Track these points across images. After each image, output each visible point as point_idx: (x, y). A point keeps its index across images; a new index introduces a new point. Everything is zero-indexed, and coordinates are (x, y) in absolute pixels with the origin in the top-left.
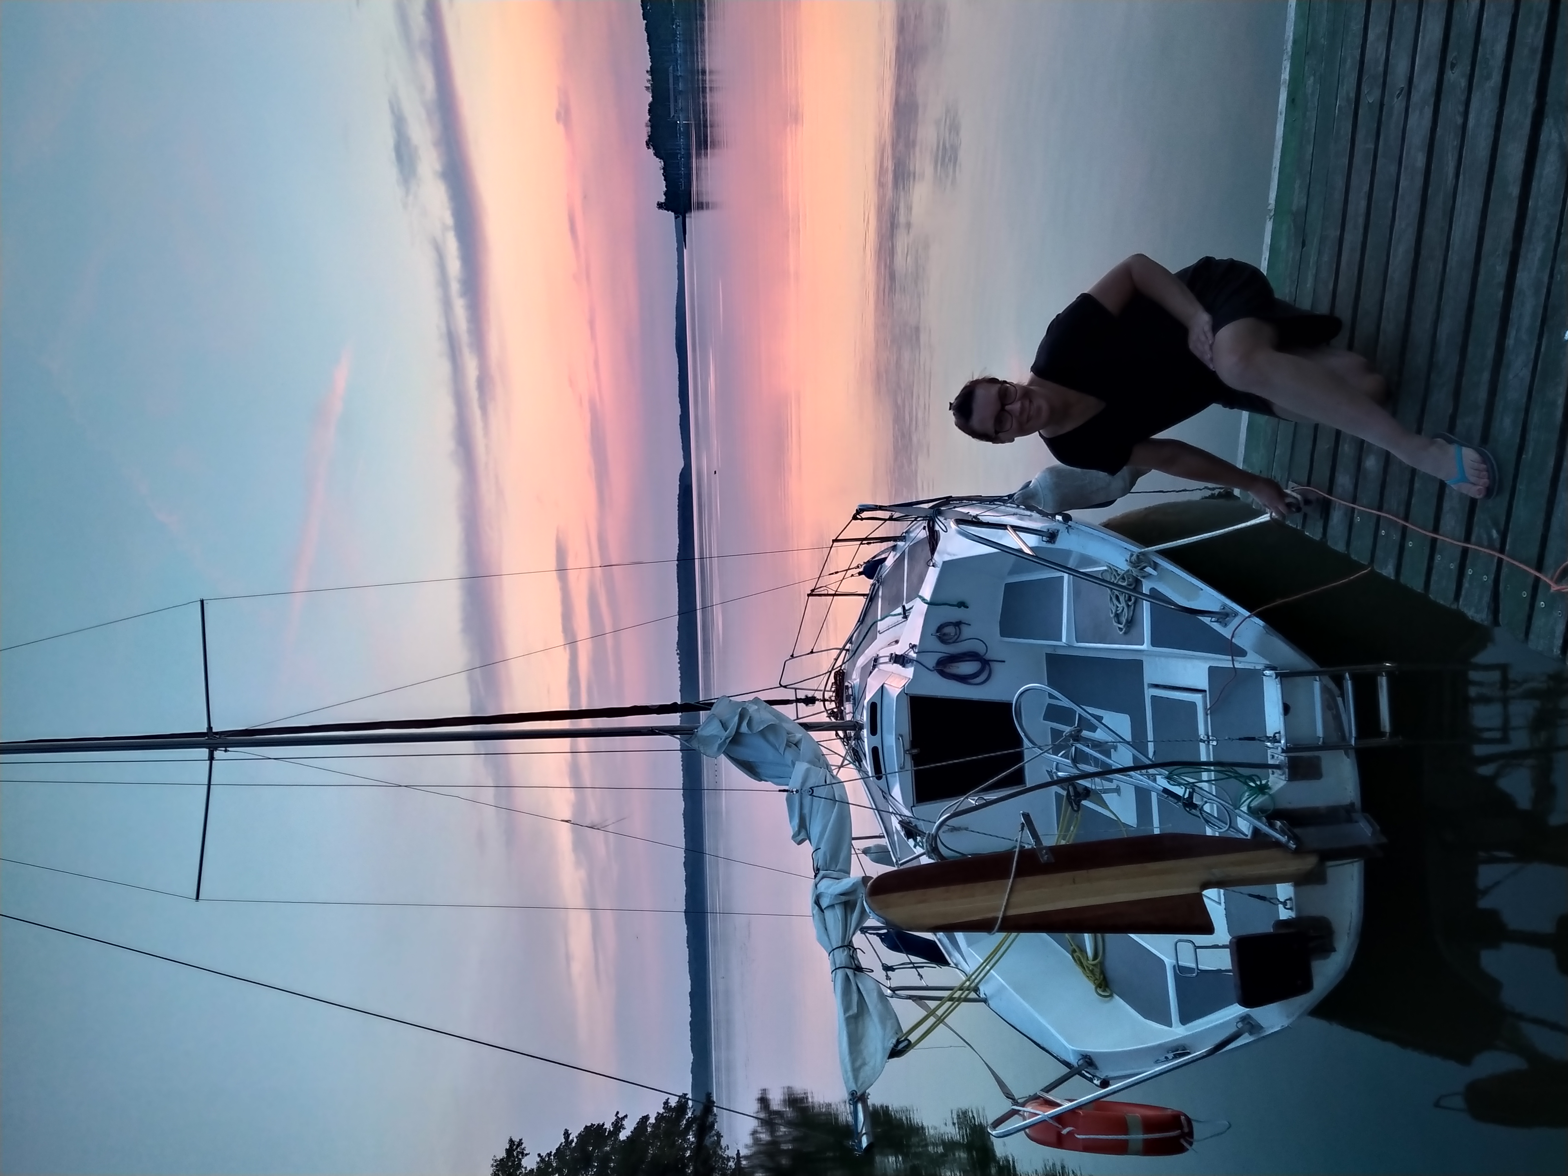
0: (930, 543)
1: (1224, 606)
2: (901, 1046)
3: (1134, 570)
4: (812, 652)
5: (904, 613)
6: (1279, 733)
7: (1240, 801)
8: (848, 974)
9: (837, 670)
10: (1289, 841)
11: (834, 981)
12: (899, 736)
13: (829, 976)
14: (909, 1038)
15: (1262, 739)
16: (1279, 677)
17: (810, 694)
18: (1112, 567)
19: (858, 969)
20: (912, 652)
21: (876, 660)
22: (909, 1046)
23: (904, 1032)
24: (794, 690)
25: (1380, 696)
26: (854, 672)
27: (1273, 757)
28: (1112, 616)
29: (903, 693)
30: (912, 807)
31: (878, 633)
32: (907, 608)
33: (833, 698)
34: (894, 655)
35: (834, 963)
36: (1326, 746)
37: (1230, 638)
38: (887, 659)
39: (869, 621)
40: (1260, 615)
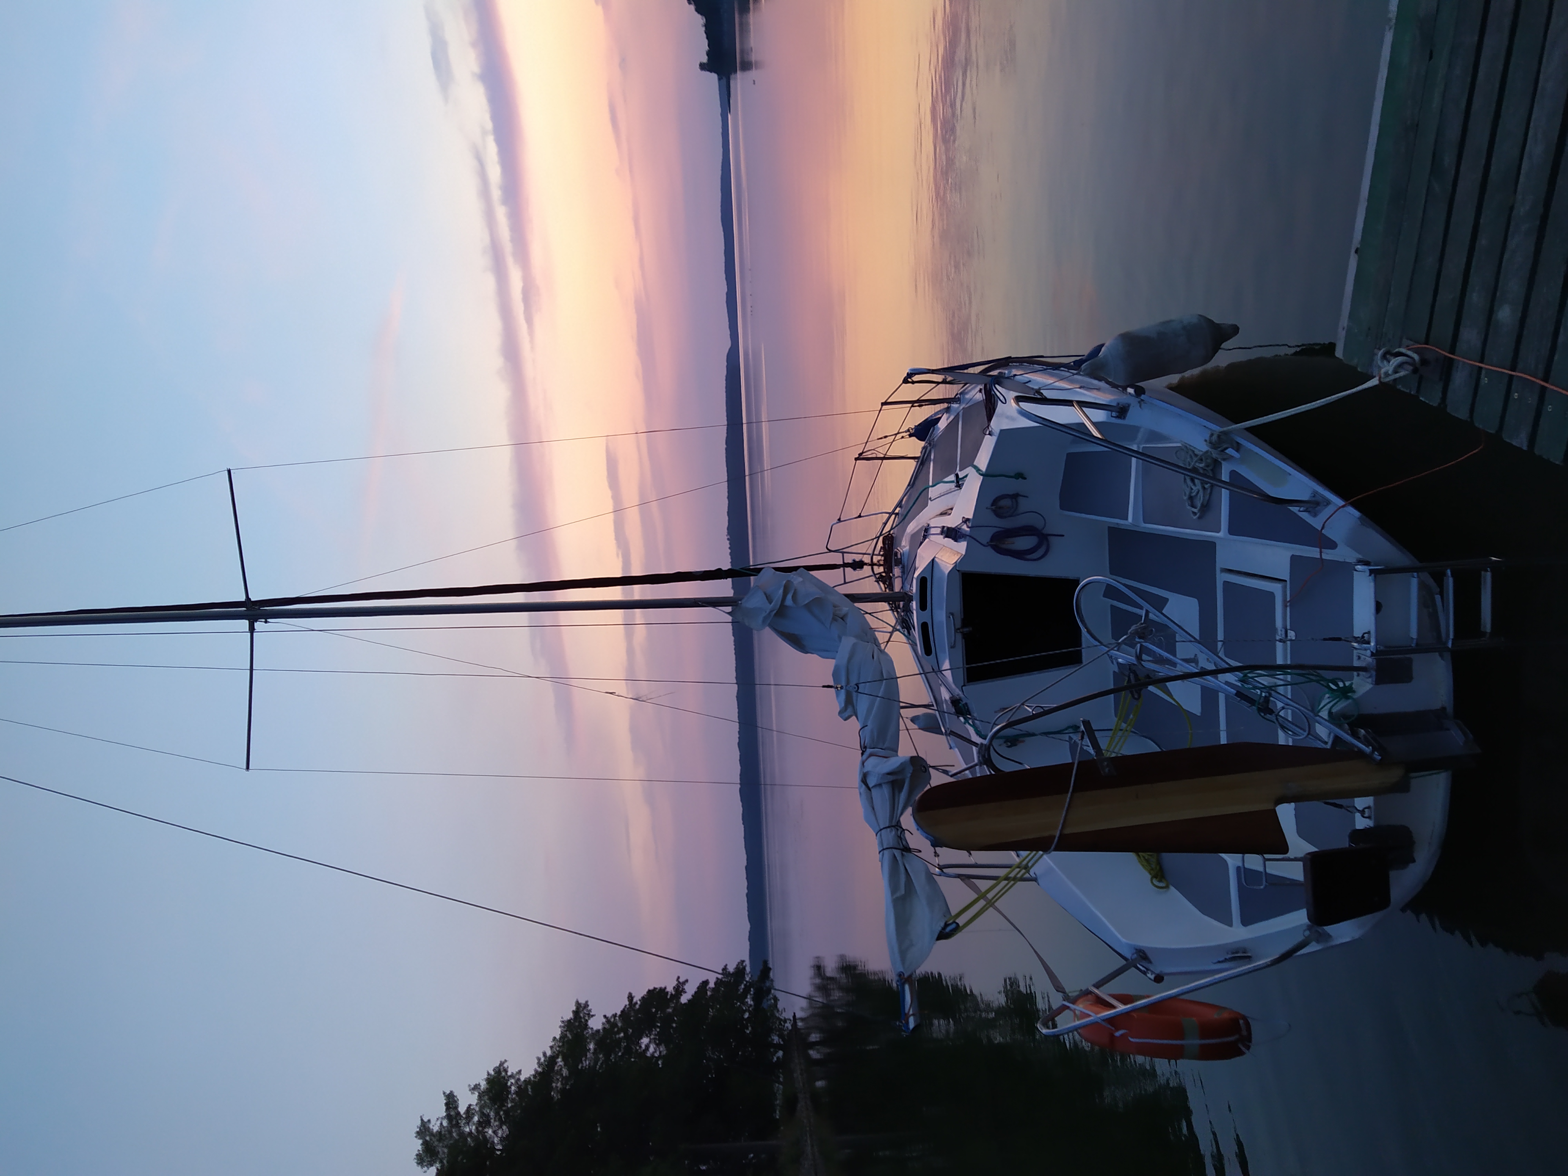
0: (986, 408)
1: (1315, 494)
2: (948, 929)
3: (1213, 451)
4: (860, 516)
5: (958, 482)
6: (1369, 633)
7: (1319, 705)
8: (896, 855)
9: (886, 535)
10: (1373, 752)
11: (882, 861)
12: (950, 614)
13: (878, 856)
14: (957, 921)
15: (1349, 640)
16: (1373, 575)
17: (858, 558)
18: (1188, 446)
19: (906, 849)
20: (965, 526)
21: (927, 530)
22: (957, 929)
23: (953, 914)
24: (841, 554)
25: (1483, 592)
26: (904, 539)
27: (1359, 658)
28: (1185, 498)
29: (956, 568)
30: (962, 686)
31: (929, 501)
32: (960, 476)
33: (882, 563)
34: (945, 529)
35: (881, 843)
36: (1421, 648)
37: (1320, 529)
38: (939, 530)
39: (919, 486)
40: (1355, 505)
